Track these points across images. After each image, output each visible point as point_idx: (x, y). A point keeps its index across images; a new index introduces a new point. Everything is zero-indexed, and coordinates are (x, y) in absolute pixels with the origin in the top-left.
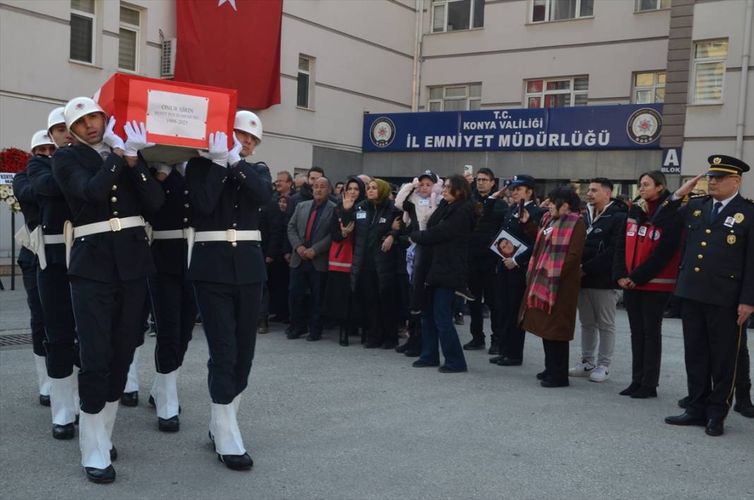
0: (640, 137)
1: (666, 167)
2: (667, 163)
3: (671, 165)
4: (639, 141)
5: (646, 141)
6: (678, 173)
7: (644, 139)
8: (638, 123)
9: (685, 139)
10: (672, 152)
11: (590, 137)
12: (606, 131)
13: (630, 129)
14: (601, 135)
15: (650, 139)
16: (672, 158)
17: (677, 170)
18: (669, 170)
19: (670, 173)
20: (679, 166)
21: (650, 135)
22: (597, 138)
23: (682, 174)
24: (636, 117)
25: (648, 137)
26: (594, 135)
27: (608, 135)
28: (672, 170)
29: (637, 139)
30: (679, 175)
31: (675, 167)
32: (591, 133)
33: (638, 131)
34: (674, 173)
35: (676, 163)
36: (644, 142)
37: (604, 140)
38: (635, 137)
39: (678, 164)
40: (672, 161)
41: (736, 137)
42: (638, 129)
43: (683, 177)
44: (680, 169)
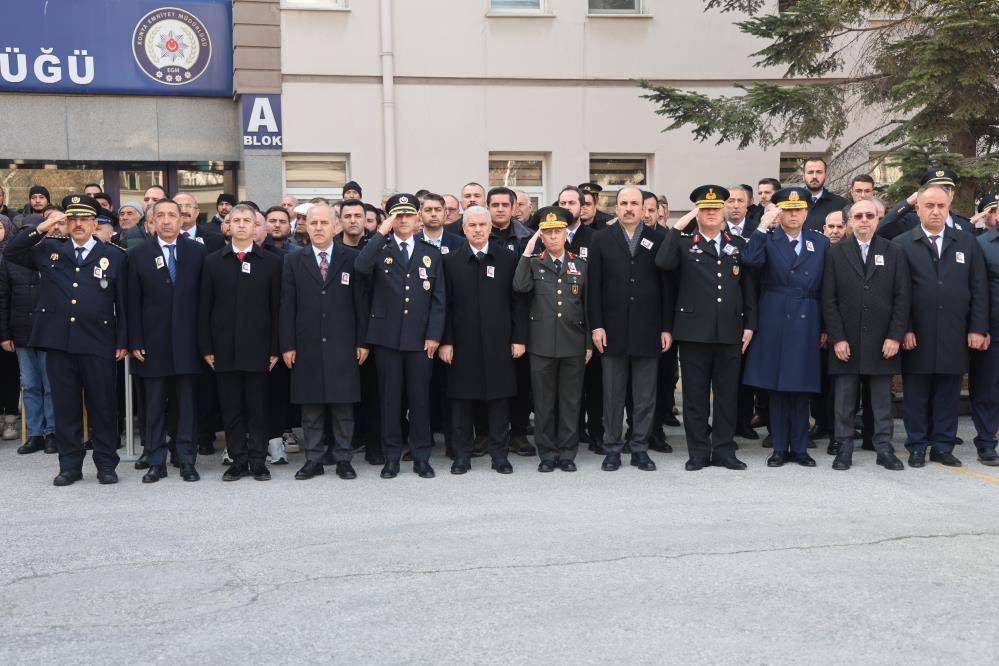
0: (164, 70)
1: (252, 134)
2: (253, 127)
3: (263, 130)
4: (163, 79)
5: (178, 78)
6: (278, 147)
7: (174, 75)
8: (157, 40)
9: (285, 77)
10: (262, 104)
11: (47, 64)
12: (84, 52)
13: (141, 50)
14: (72, 61)
15: (188, 75)
16: (262, 116)
17: (276, 140)
18: (259, 140)
19: (262, 147)
20: (279, 134)
21: (187, 67)
22: (64, 66)
23: (285, 149)
24: (150, 26)
25: (182, 71)
26: (55, 60)
27: (89, 62)
28: (265, 140)
29: (160, 74)
30: (278, 152)
31: (271, 134)
32: (47, 56)
33: (159, 58)
34: (271, 147)
35: (272, 127)
36: (174, 81)
37: (82, 72)
38: (153, 69)
39: (277, 130)
40: (263, 122)
41: (381, 77)
42: (158, 52)
43: (284, 155)
44: (281, 140)
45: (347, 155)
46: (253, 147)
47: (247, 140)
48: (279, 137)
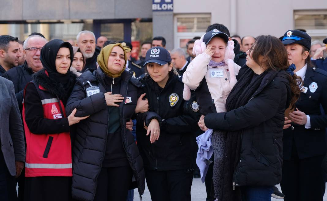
1: (157, 3)
6: (171, 10)
17: (170, 7)
18: (161, 7)
23: (175, 11)
28: (164, 7)
30: (170, 13)
34: (167, 10)
43: (175, 15)
44: (172, 6)
45: (210, 14)
46: (157, 10)
47: (155, 7)
48: (171, 5)
